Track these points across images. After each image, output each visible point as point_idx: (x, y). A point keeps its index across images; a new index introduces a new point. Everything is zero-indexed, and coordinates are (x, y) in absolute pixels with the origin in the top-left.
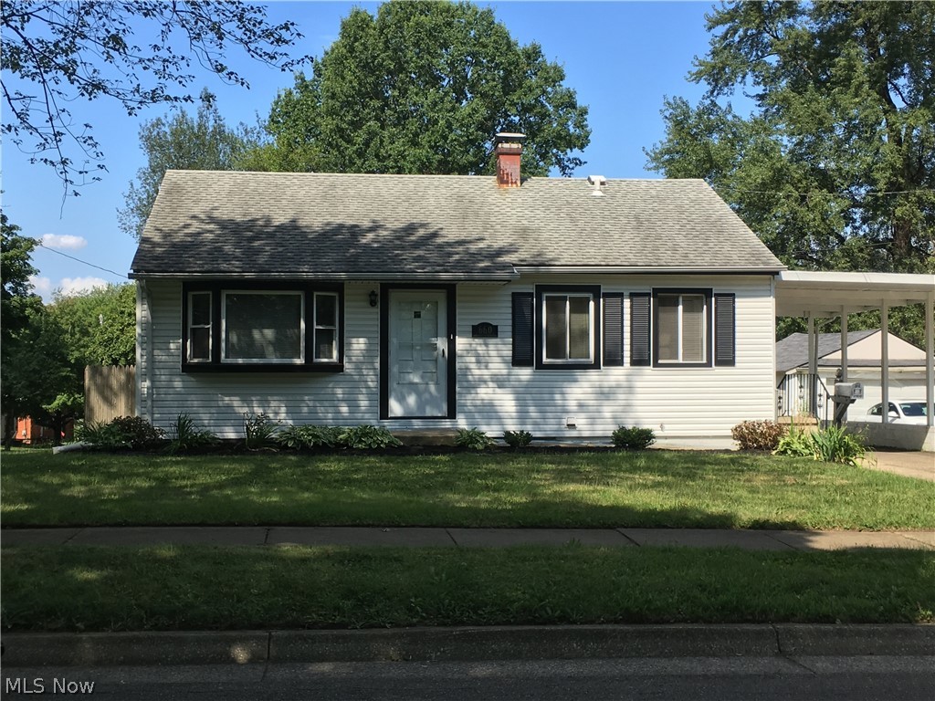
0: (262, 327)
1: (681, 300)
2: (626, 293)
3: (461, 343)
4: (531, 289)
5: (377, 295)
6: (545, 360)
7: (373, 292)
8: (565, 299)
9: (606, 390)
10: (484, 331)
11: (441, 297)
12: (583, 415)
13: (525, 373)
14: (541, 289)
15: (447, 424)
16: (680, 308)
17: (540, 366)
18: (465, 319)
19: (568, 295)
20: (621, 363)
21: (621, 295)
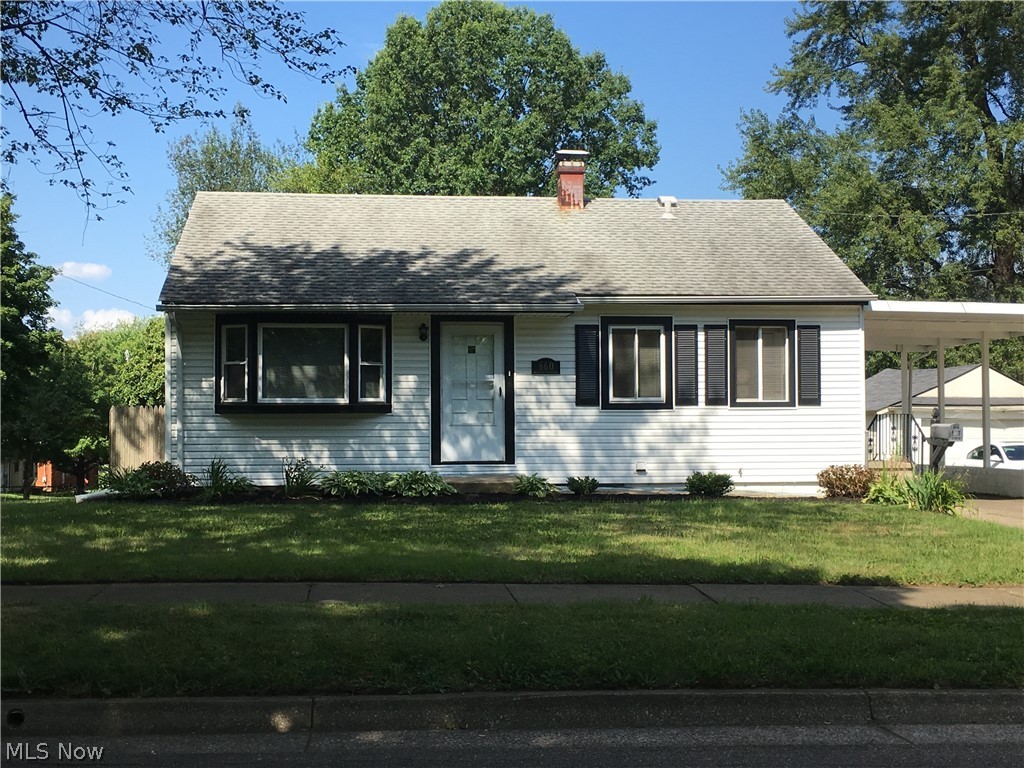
0: (301, 364)
1: (760, 332)
2: (700, 326)
3: (520, 380)
4: (596, 321)
5: (427, 328)
6: (612, 399)
7: (424, 325)
8: (633, 332)
9: (679, 432)
10: (545, 367)
11: (498, 330)
12: (652, 459)
13: (591, 413)
14: (607, 321)
15: (505, 469)
16: (760, 341)
17: (607, 406)
18: (524, 355)
19: (637, 328)
20: (695, 402)
21: (694, 328)
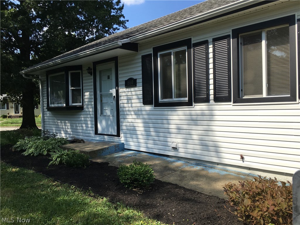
1: (264, 35)
2: (210, 40)
4: (151, 51)
6: (160, 100)
7: (89, 68)
8: (170, 54)
10: (131, 83)
11: (112, 65)
13: (148, 108)
14: (156, 50)
15: (116, 139)
16: (264, 43)
17: (158, 104)
19: (173, 51)
21: (206, 43)
